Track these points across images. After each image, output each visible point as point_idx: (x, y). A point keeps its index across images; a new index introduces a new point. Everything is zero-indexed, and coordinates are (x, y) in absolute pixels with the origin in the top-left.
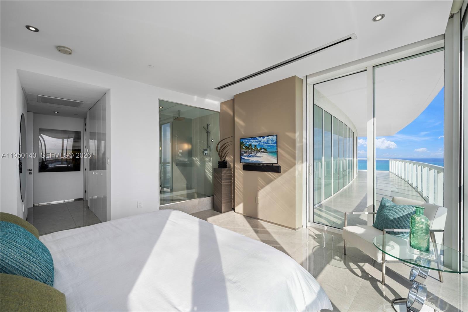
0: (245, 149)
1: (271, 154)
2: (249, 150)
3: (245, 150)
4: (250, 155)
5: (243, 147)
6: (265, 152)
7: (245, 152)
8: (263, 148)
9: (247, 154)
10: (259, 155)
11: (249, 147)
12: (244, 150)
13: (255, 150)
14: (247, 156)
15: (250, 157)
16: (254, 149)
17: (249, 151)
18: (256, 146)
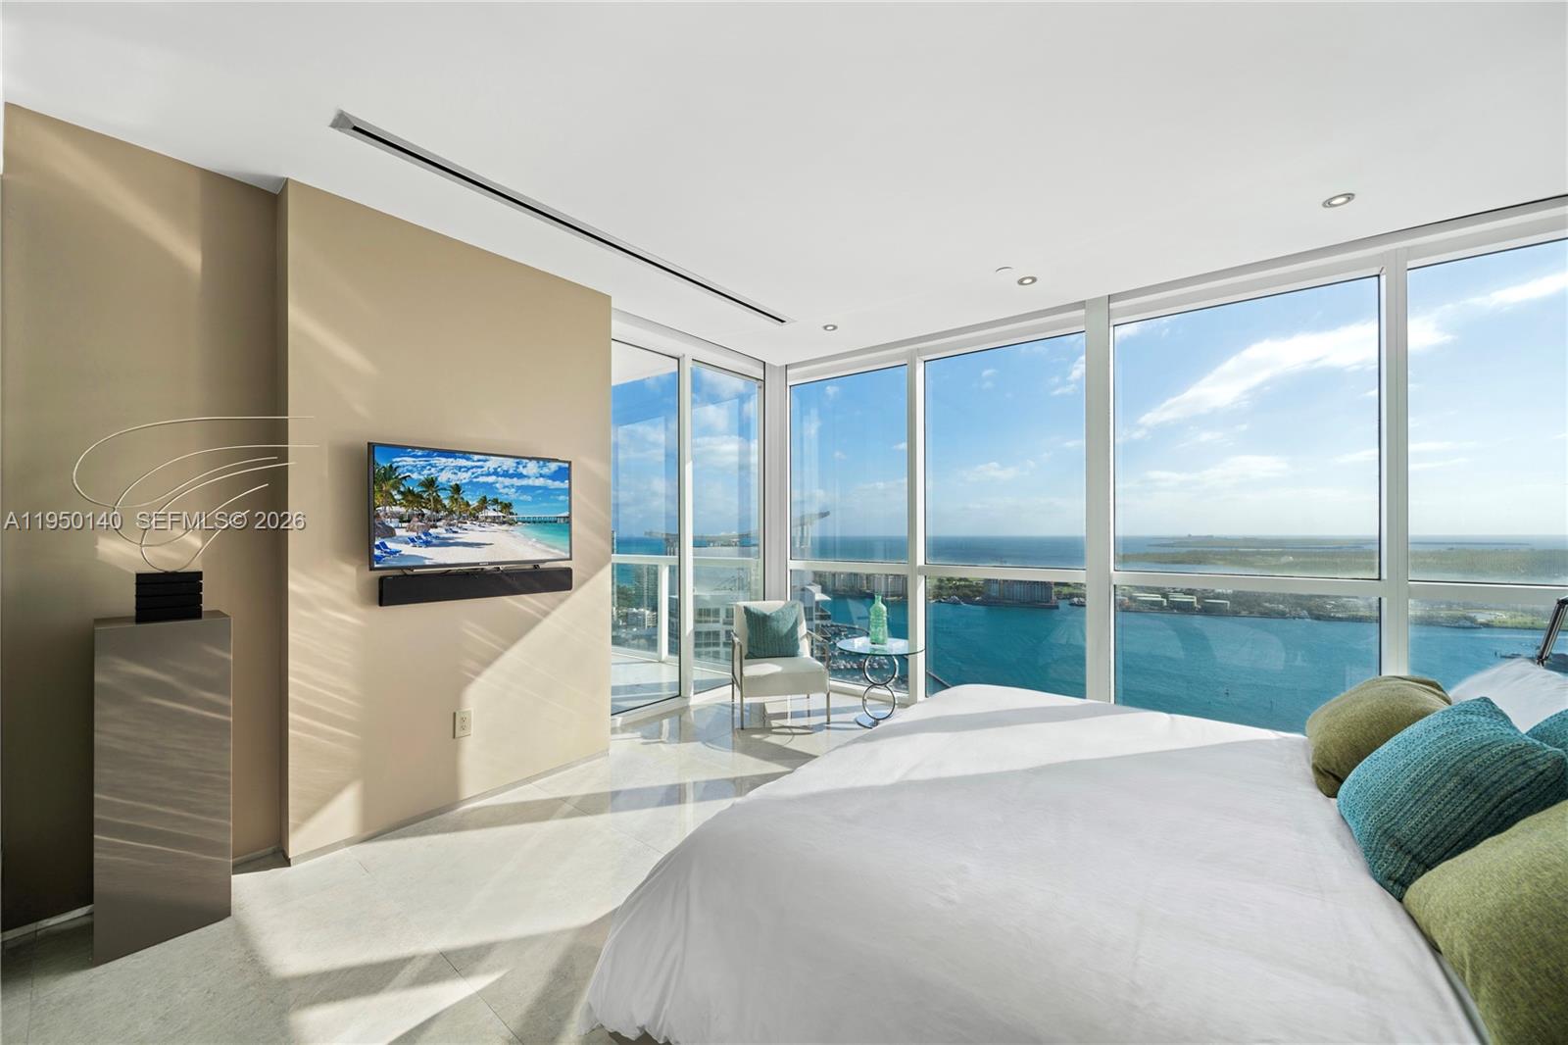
0: (401, 505)
1: (532, 532)
2: (425, 511)
3: (402, 510)
4: (427, 534)
5: (394, 493)
6: (504, 523)
7: (402, 521)
8: (496, 502)
9: (412, 530)
10: (472, 533)
11: (425, 495)
12: (396, 509)
13: (451, 512)
14: (412, 540)
15: (428, 544)
16: (446, 502)
17: (423, 515)
18: (457, 489)
